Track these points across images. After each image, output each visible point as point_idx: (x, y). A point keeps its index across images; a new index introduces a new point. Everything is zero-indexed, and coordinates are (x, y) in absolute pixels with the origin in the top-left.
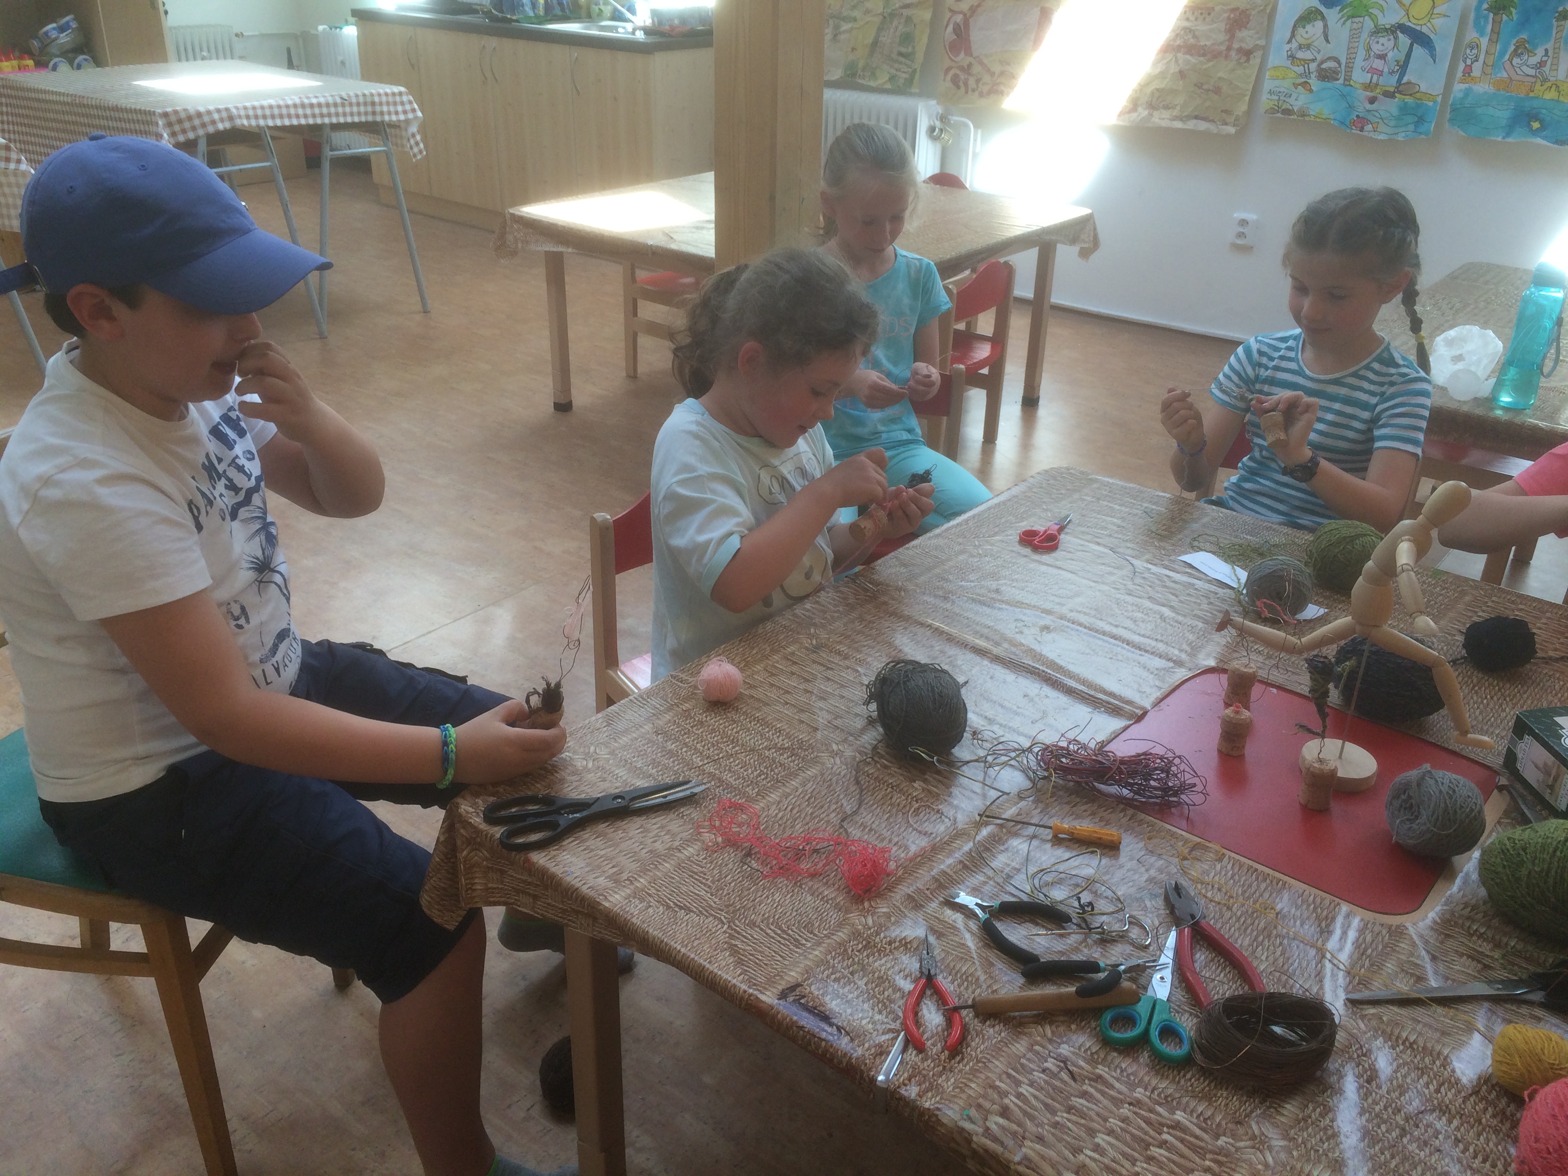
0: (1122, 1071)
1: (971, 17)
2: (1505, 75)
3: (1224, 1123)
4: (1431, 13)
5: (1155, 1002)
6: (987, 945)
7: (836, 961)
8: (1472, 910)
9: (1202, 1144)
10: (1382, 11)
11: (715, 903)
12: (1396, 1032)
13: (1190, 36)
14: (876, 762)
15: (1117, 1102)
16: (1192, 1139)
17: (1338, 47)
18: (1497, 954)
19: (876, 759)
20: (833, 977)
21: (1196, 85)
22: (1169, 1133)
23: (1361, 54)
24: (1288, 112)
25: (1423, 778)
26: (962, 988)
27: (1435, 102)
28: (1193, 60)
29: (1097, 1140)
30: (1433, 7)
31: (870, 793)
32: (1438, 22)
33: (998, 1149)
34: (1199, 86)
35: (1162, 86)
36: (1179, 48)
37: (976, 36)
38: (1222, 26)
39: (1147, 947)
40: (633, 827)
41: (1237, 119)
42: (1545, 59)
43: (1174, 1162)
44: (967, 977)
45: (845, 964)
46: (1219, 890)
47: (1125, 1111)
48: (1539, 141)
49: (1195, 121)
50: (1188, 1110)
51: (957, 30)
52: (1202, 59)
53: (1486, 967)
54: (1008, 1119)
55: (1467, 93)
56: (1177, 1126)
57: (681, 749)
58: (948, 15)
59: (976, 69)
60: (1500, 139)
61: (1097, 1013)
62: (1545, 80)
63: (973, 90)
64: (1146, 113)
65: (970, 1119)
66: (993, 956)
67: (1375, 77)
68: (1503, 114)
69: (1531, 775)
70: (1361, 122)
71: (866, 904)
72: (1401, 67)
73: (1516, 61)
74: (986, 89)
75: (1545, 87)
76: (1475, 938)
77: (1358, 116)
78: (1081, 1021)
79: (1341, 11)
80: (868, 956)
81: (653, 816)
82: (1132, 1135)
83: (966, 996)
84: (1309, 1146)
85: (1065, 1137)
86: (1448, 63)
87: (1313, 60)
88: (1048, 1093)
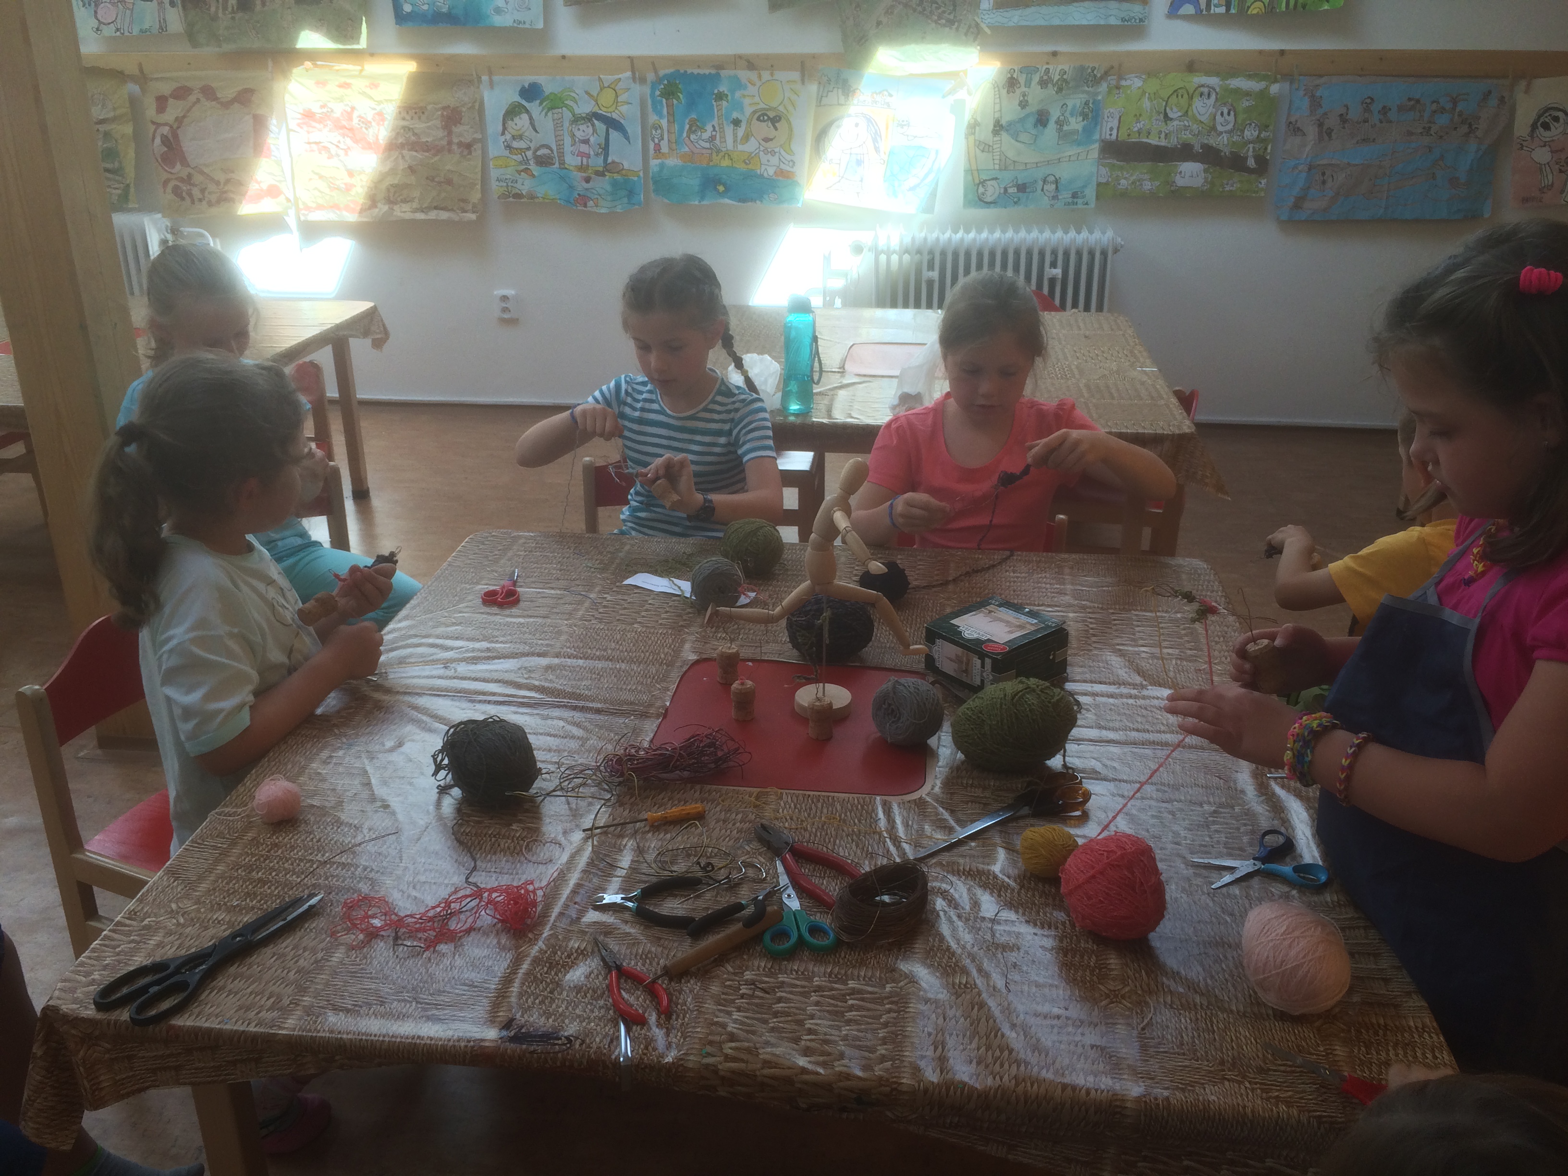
0: (797, 972)
1: (178, 128)
2: (687, 149)
3: (883, 975)
4: (616, 101)
5: (794, 914)
6: (646, 927)
7: (532, 988)
8: (957, 771)
9: (877, 995)
10: (576, 102)
11: (391, 988)
12: (955, 868)
13: (410, 134)
14: (467, 821)
15: (805, 994)
16: (868, 996)
17: (546, 133)
18: (987, 794)
19: (466, 819)
20: (537, 1001)
21: (427, 178)
22: (851, 999)
23: (568, 141)
24: (518, 196)
25: (894, 687)
26: (647, 966)
27: (639, 176)
28: (419, 155)
29: (807, 1026)
30: (617, 96)
31: (478, 848)
32: (624, 109)
33: (742, 1066)
34: (431, 179)
35: (396, 182)
36: (402, 146)
37: (188, 145)
38: (438, 123)
39: (765, 879)
40: (266, 957)
41: (474, 206)
42: (714, 133)
43: (865, 1016)
44: (646, 956)
45: (541, 987)
46: (791, 819)
47: (814, 998)
48: (727, 201)
49: (435, 212)
50: (855, 978)
51: (165, 141)
52: (427, 154)
53: (985, 804)
54: (738, 1041)
55: (662, 166)
56: (853, 992)
57: (270, 874)
58: (152, 128)
59: (198, 178)
60: (697, 203)
61: (758, 938)
62: (718, 151)
63: (200, 200)
64: (385, 208)
65: (709, 1055)
66: (657, 931)
67: (585, 160)
68: (694, 182)
69: (949, 668)
70: (583, 200)
71: (530, 935)
72: (604, 149)
73: (693, 137)
74: (213, 198)
75: (720, 156)
76: (969, 789)
77: (579, 195)
78: (749, 951)
79: (541, 104)
80: (556, 974)
81: (280, 941)
82: (828, 1011)
83: (653, 970)
84: (943, 965)
85: (784, 1035)
86: (640, 144)
87: (529, 149)
88: (753, 1010)
